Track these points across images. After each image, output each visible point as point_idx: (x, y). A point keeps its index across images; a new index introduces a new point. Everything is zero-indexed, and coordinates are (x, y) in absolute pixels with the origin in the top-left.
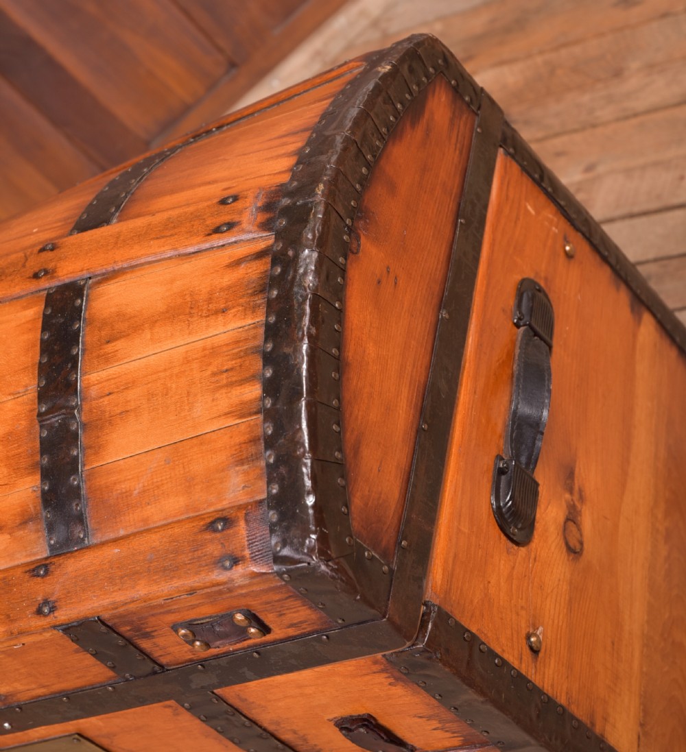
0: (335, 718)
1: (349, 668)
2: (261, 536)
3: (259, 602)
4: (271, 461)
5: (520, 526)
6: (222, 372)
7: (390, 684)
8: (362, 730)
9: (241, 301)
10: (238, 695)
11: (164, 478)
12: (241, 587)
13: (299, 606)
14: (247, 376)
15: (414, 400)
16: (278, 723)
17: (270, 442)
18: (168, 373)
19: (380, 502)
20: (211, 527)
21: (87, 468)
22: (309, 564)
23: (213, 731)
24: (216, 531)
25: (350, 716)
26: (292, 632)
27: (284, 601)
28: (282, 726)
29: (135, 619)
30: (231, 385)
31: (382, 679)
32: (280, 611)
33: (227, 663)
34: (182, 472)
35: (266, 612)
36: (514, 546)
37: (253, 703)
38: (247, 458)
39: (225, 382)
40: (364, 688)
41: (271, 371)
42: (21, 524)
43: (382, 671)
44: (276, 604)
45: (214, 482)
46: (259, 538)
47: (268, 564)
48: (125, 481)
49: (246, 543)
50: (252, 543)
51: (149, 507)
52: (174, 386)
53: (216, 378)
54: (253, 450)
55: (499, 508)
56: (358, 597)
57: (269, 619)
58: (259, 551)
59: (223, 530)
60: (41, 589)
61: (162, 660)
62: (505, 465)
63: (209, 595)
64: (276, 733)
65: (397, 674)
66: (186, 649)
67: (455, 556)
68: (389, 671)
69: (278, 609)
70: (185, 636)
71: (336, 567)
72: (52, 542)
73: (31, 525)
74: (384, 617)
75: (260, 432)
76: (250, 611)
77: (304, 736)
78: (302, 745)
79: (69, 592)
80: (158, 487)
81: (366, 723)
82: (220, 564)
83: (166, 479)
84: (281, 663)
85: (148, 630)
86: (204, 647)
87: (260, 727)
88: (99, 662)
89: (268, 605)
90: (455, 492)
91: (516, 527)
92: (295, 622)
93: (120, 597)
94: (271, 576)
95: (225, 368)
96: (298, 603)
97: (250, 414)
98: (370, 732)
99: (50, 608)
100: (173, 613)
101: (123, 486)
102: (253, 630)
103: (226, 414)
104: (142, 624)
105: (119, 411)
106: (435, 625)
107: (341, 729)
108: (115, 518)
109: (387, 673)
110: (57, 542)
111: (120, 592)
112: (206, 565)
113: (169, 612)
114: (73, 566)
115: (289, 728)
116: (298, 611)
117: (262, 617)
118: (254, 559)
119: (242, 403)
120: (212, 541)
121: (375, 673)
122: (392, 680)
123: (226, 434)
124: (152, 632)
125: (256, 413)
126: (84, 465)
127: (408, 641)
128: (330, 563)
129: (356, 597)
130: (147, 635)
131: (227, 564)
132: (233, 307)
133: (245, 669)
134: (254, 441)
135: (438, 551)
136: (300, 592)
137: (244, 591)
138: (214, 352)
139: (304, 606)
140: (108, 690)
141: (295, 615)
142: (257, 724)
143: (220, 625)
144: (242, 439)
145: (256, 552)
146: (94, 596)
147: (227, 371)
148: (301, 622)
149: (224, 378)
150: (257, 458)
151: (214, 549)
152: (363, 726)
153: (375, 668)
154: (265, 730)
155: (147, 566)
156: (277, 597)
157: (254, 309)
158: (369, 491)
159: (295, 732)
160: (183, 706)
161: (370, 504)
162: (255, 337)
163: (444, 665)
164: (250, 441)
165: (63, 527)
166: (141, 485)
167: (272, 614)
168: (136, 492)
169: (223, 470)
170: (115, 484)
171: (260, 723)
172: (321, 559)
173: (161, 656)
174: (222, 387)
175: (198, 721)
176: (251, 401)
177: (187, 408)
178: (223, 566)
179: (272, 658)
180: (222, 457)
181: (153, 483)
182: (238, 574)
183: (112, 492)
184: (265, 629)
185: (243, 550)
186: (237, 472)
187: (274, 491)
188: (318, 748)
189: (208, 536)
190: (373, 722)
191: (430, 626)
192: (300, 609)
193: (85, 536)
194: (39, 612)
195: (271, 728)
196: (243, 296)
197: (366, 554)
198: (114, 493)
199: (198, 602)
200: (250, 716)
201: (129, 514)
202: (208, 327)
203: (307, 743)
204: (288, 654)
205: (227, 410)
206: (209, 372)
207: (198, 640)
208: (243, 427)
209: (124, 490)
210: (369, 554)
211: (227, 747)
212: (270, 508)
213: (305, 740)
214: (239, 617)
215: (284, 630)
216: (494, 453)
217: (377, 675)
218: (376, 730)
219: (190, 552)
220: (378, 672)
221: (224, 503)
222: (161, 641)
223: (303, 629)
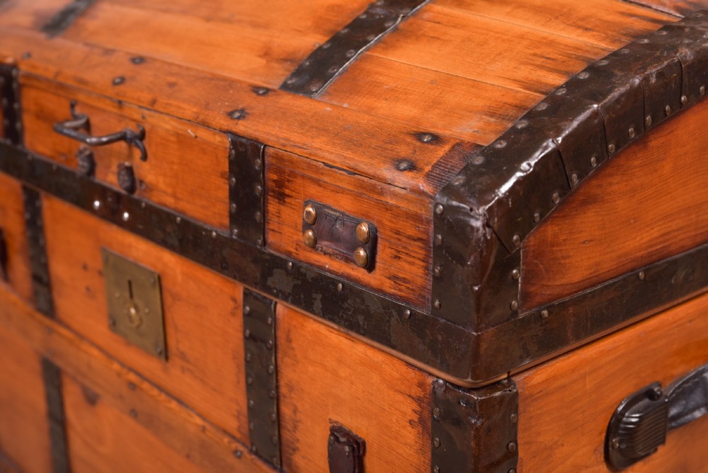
0: (336, 422)
1: (394, 373)
2: (452, 166)
3: (393, 225)
4: (519, 127)
5: (623, 446)
6: (543, 57)
7: (410, 422)
8: (347, 448)
9: (610, 33)
10: (289, 331)
11: (417, 90)
12: (395, 195)
13: (419, 259)
14: (562, 69)
15: (654, 249)
16: (291, 389)
17: (531, 115)
18: (497, 35)
19: (563, 261)
20: (419, 136)
21: (368, 53)
22: (471, 210)
23: (242, 354)
24: (420, 140)
25: (350, 431)
26: (388, 286)
27: (412, 242)
28: (293, 395)
29: (287, 170)
30: (541, 67)
31: (409, 408)
32: (398, 252)
33: (312, 278)
34: (436, 95)
35: (387, 244)
36: (603, 455)
37: (293, 349)
38: (501, 115)
39: (538, 63)
40: (386, 408)
41: (586, 77)
42: (282, 59)
43: (418, 400)
44: (404, 240)
45: (455, 115)
46: (449, 167)
47: (436, 188)
48: (386, 76)
49: (435, 162)
50: (440, 165)
51: (384, 101)
52: (493, 44)
53: (534, 58)
54: (512, 112)
55: (622, 414)
56: (476, 288)
57: (383, 253)
58: (439, 174)
59: (427, 142)
60: (248, 100)
61: (270, 236)
62: (659, 393)
63: (361, 185)
64: (282, 398)
65: (426, 414)
66: (295, 237)
67: (564, 387)
68: (422, 404)
69: (400, 248)
70: (309, 213)
71: (489, 238)
72: (289, 82)
73: (287, 65)
74: (476, 331)
75: (532, 105)
76: (377, 231)
77: (299, 421)
78: (289, 431)
79: (264, 114)
80: (406, 94)
81: (355, 446)
82: (396, 163)
83: (419, 92)
84: (349, 313)
85: (287, 191)
86: (311, 242)
87: (277, 381)
88: (227, 200)
89: (396, 236)
90: (610, 351)
91: (620, 442)
92: (401, 275)
93: (296, 137)
94: (428, 200)
95: (549, 56)
96: (421, 254)
97: (536, 91)
98: (351, 457)
99: (240, 116)
100: (320, 185)
101: (380, 78)
102: (362, 253)
103: (515, 80)
104: (289, 181)
105: (432, 35)
106: (502, 398)
107: (332, 434)
108: (351, 94)
109: (420, 405)
110: (293, 84)
111: (300, 135)
112: (385, 157)
113: (318, 183)
114: (288, 100)
115: (295, 402)
116: (412, 264)
117: (380, 247)
118: (428, 176)
119: (539, 82)
120: (408, 144)
121: (410, 396)
122: (415, 418)
123: (501, 91)
124: (288, 196)
125: (542, 93)
126: (368, 50)
127: (472, 378)
128: (487, 229)
129: (476, 285)
130: (281, 197)
131: (403, 166)
132: (598, 31)
133: (319, 296)
134: (519, 107)
135: (557, 365)
136: (435, 238)
137: (392, 202)
138: (551, 43)
139: (423, 261)
140: (211, 234)
141: (407, 266)
142: (277, 375)
143: (343, 224)
144: (510, 101)
145: (437, 174)
146: (279, 127)
147: (548, 58)
148: (404, 280)
149: (539, 61)
150: (509, 119)
151: (403, 151)
152: (351, 446)
153: (416, 391)
154: (277, 387)
155: (339, 131)
156: (411, 231)
157: (614, 41)
158: (564, 240)
159: (295, 411)
160: (244, 306)
161: (555, 248)
162: (596, 54)
163: (475, 437)
164: (516, 106)
165: (308, 77)
166: (395, 85)
167: (389, 250)
168: (386, 87)
169: (470, 112)
170: (377, 73)
171: (279, 378)
172: (485, 215)
173: (273, 230)
174: (531, 64)
175: (240, 335)
176: (546, 85)
177: (488, 61)
178: (398, 165)
179: (349, 302)
180: (480, 103)
181: (405, 89)
182: (404, 180)
183: (368, 77)
184: (370, 265)
185: (427, 165)
186: (481, 119)
187: (499, 146)
188: (298, 445)
189: (409, 139)
190: (361, 452)
191: (498, 394)
192: (417, 262)
193: (316, 92)
194: (230, 114)
195: (283, 390)
196: (614, 31)
197: (514, 271)
198: (369, 78)
199: (346, 186)
200: (279, 362)
201: (364, 97)
202: (564, 29)
203: (294, 432)
204: (364, 307)
205: (520, 79)
206: (532, 52)
207: (313, 230)
208: (519, 95)
209: (378, 81)
210: (516, 273)
211: (238, 382)
212: (482, 153)
213: (295, 427)
214: (364, 228)
215: (384, 279)
216: (659, 378)
217: (409, 400)
218: (357, 461)
219: (382, 141)
220: (413, 398)
221: (447, 132)
222: (286, 212)
223: (400, 290)
